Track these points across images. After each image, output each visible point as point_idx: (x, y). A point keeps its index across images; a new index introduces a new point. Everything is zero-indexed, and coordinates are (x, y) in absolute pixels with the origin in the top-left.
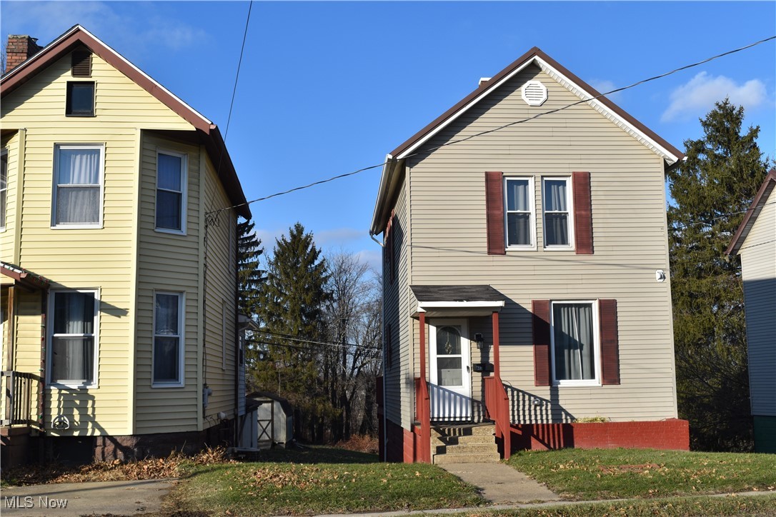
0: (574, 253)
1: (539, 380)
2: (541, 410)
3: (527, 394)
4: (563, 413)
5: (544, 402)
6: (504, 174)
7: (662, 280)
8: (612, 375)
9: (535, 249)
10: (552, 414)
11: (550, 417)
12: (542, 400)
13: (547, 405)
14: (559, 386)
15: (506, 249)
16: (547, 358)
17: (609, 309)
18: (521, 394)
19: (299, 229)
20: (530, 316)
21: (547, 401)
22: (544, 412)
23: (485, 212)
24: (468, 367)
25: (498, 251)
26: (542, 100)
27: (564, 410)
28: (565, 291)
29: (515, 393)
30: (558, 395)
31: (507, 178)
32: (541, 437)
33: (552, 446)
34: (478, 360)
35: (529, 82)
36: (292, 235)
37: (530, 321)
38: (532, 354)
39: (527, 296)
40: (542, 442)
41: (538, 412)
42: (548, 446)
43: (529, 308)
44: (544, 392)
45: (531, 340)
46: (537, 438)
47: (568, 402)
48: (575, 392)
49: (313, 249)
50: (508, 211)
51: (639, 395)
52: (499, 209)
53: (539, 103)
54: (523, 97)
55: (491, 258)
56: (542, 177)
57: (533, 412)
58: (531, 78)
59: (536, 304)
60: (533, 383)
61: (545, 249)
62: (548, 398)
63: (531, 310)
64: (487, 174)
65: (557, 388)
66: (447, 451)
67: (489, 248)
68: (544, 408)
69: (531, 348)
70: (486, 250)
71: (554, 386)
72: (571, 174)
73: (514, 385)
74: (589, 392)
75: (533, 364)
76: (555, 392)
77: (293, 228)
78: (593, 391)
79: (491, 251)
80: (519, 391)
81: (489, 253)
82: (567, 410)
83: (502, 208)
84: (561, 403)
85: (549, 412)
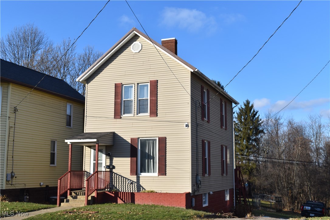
0: (149, 117)
1: (132, 173)
2: (132, 186)
3: (127, 179)
4: (141, 188)
5: (134, 183)
6: (123, 84)
7: (187, 127)
8: (163, 171)
9: (133, 116)
10: (137, 188)
11: (136, 189)
12: (133, 181)
13: (135, 184)
14: (140, 176)
15: (122, 116)
16: (136, 163)
17: (163, 141)
18: (124, 179)
19: (248, 102)
20: (130, 145)
21: (135, 182)
22: (134, 187)
23: (114, 101)
24: (104, 167)
25: (118, 117)
26: (139, 50)
27: (142, 187)
28: (145, 134)
29: (122, 178)
30: (139, 180)
31: (124, 85)
32: (121, 198)
33: (126, 202)
34: (108, 164)
35: (134, 43)
36: (245, 105)
37: (130, 147)
38: (130, 161)
39: (129, 136)
40: (122, 200)
41: (131, 187)
42: (124, 202)
43: (129, 141)
44: (134, 178)
45: (130, 155)
46: (120, 198)
47: (143, 183)
48: (147, 178)
49: (254, 111)
50: (124, 100)
51: (174, 181)
52: (119, 99)
53: (138, 51)
54: (132, 50)
55: (115, 120)
56: (138, 84)
57: (129, 187)
58: (135, 41)
59: (132, 139)
60: (130, 174)
61: (137, 115)
62: (135, 181)
63: (130, 142)
64: (116, 84)
65: (139, 176)
66: (70, 201)
67: (115, 116)
68: (133, 185)
69: (129, 159)
70: (113, 117)
71: (138, 175)
72: (149, 81)
73: (122, 175)
74: (152, 178)
75: (130, 166)
76: (138, 178)
77: (245, 102)
78: (154, 178)
79: (115, 117)
80: (124, 177)
81: (114, 118)
82: (143, 187)
83: (120, 98)
84: (141, 183)
85: (136, 187)
